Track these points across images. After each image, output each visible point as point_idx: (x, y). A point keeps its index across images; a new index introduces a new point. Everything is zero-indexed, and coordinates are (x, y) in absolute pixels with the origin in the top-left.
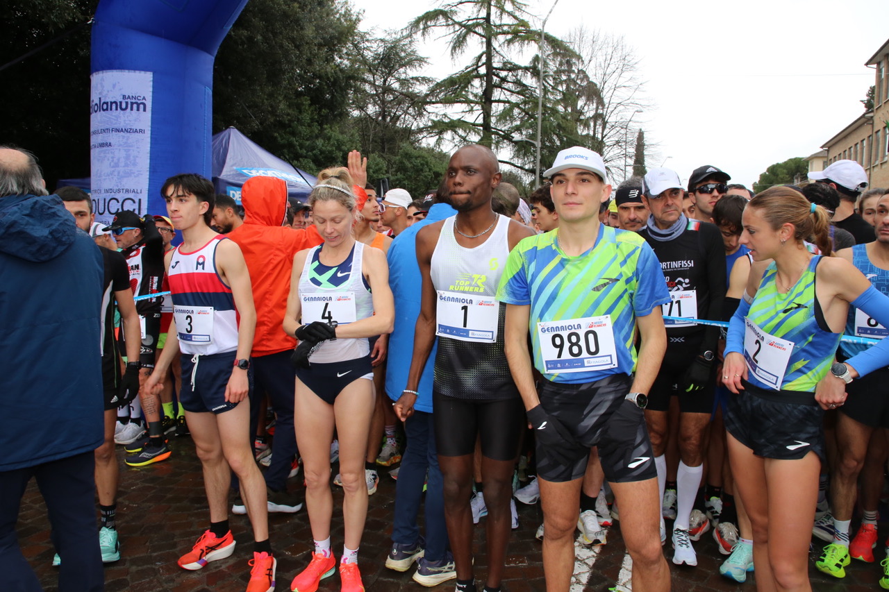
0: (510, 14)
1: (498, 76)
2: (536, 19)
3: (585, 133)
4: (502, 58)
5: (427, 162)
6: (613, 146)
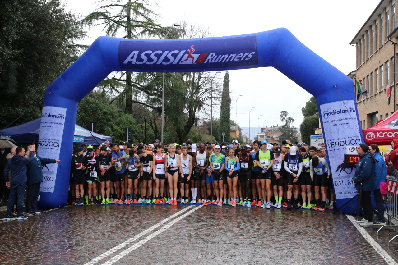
0: (142, 15)
2: (157, 16)
3: (188, 79)
5: (99, 106)
6: (204, 92)
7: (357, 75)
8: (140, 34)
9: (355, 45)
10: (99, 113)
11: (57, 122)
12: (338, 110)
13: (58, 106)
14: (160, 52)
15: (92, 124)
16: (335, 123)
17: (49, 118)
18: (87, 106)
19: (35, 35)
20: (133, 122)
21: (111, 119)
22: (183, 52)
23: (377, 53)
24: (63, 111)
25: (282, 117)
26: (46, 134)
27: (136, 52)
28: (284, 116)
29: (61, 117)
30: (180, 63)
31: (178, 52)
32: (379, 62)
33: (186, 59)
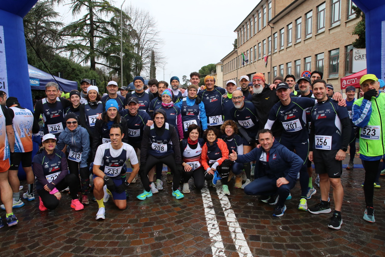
1: (95, 25)
4: (97, 17)
5: (69, 64)
6: (146, 58)
7: (238, 51)
8: (100, 11)
9: (237, 32)
10: (69, 69)
15: (59, 73)
18: (58, 63)
20: (97, 77)
21: (79, 74)
23: (256, 35)
25: (183, 79)
28: (184, 79)
32: (258, 41)
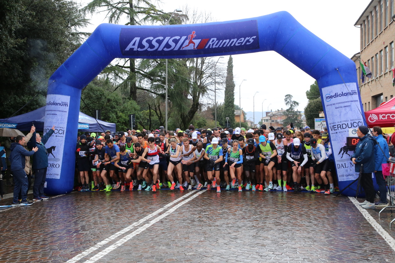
3: (191, 65)
5: (103, 94)
7: (361, 57)
10: (104, 100)
11: (61, 110)
12: (340, 92)
13: (62, 94)
14: (161, 38)
15: (97, 111)
16: (337, 106)
17: (53, 106)
18: (91, 94)
19: (38, 23)
20: (137, 109)
21: (116, 106)
22: (184, 38)
23: (382, 34)
24: (66, 99)
25: (286, 101)
26: (50, 122)
27: (137, 39)
28: (288, 100)
29: (65, 105)
30: (181, 49)
31: (179, 37)
32: (384, 43)
33: (187, 44)
